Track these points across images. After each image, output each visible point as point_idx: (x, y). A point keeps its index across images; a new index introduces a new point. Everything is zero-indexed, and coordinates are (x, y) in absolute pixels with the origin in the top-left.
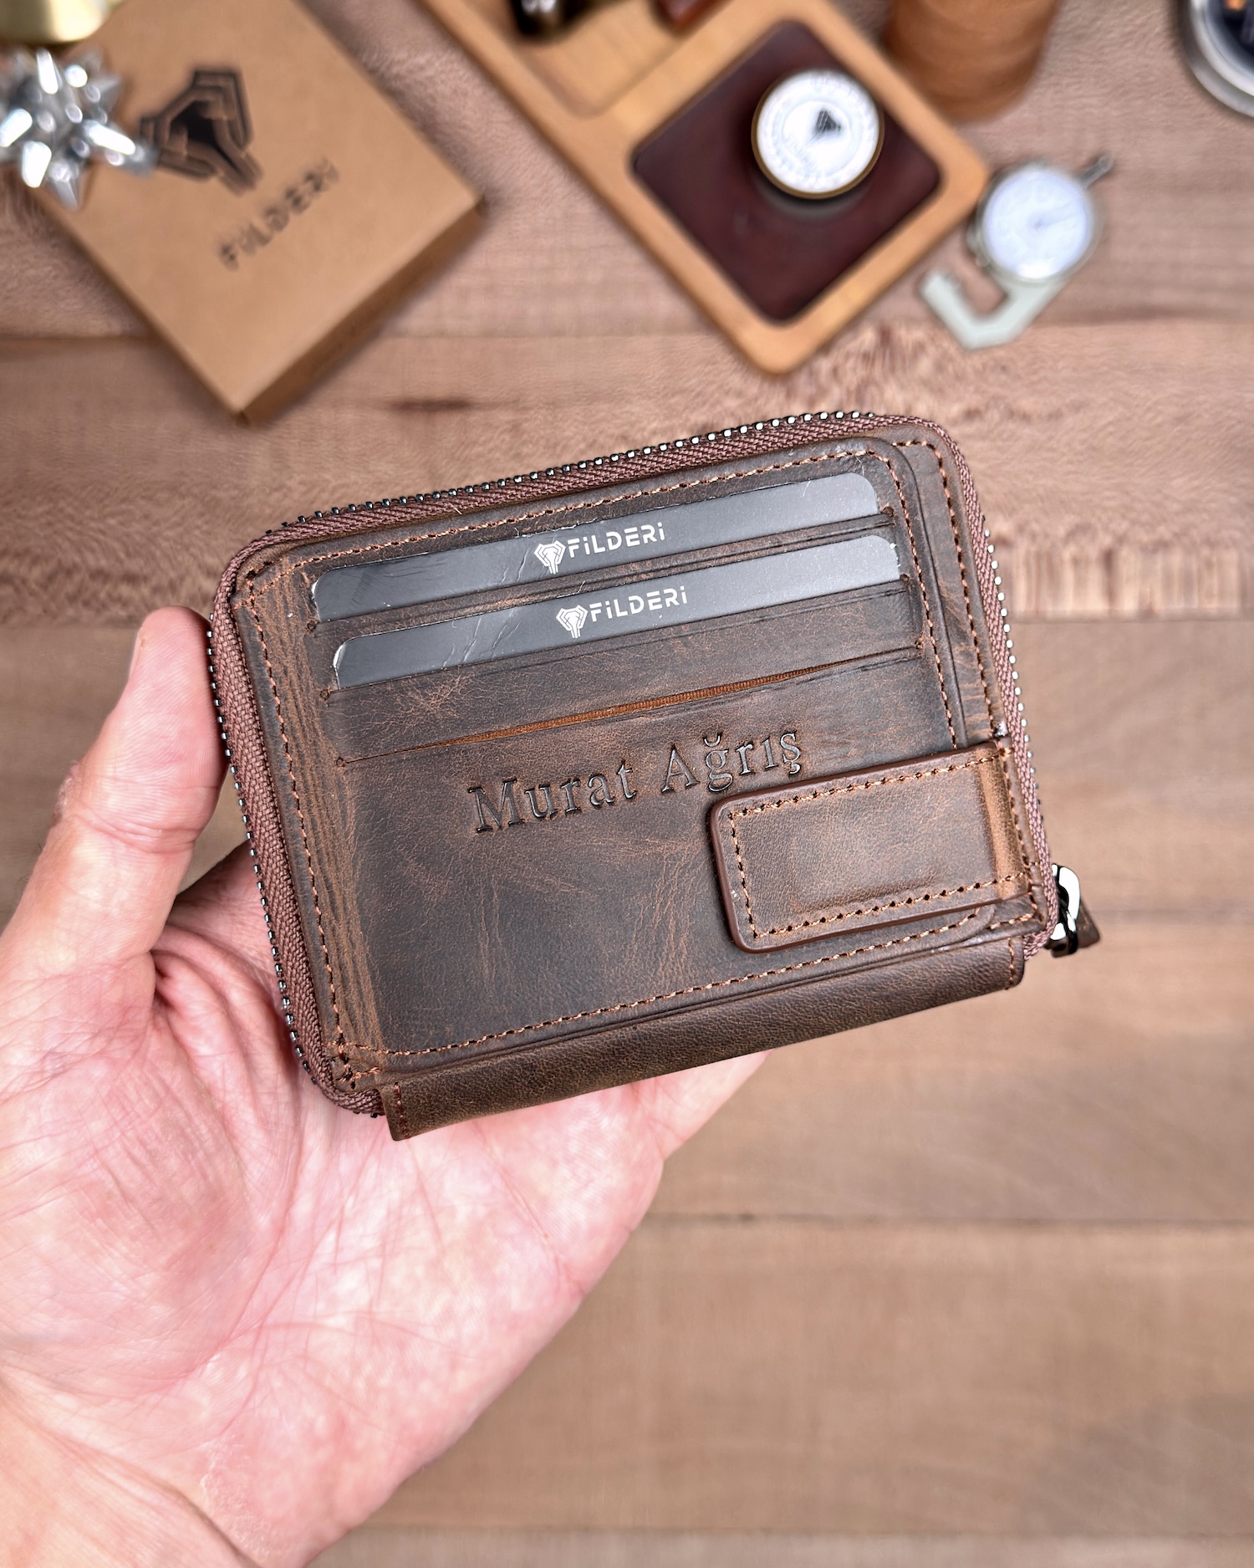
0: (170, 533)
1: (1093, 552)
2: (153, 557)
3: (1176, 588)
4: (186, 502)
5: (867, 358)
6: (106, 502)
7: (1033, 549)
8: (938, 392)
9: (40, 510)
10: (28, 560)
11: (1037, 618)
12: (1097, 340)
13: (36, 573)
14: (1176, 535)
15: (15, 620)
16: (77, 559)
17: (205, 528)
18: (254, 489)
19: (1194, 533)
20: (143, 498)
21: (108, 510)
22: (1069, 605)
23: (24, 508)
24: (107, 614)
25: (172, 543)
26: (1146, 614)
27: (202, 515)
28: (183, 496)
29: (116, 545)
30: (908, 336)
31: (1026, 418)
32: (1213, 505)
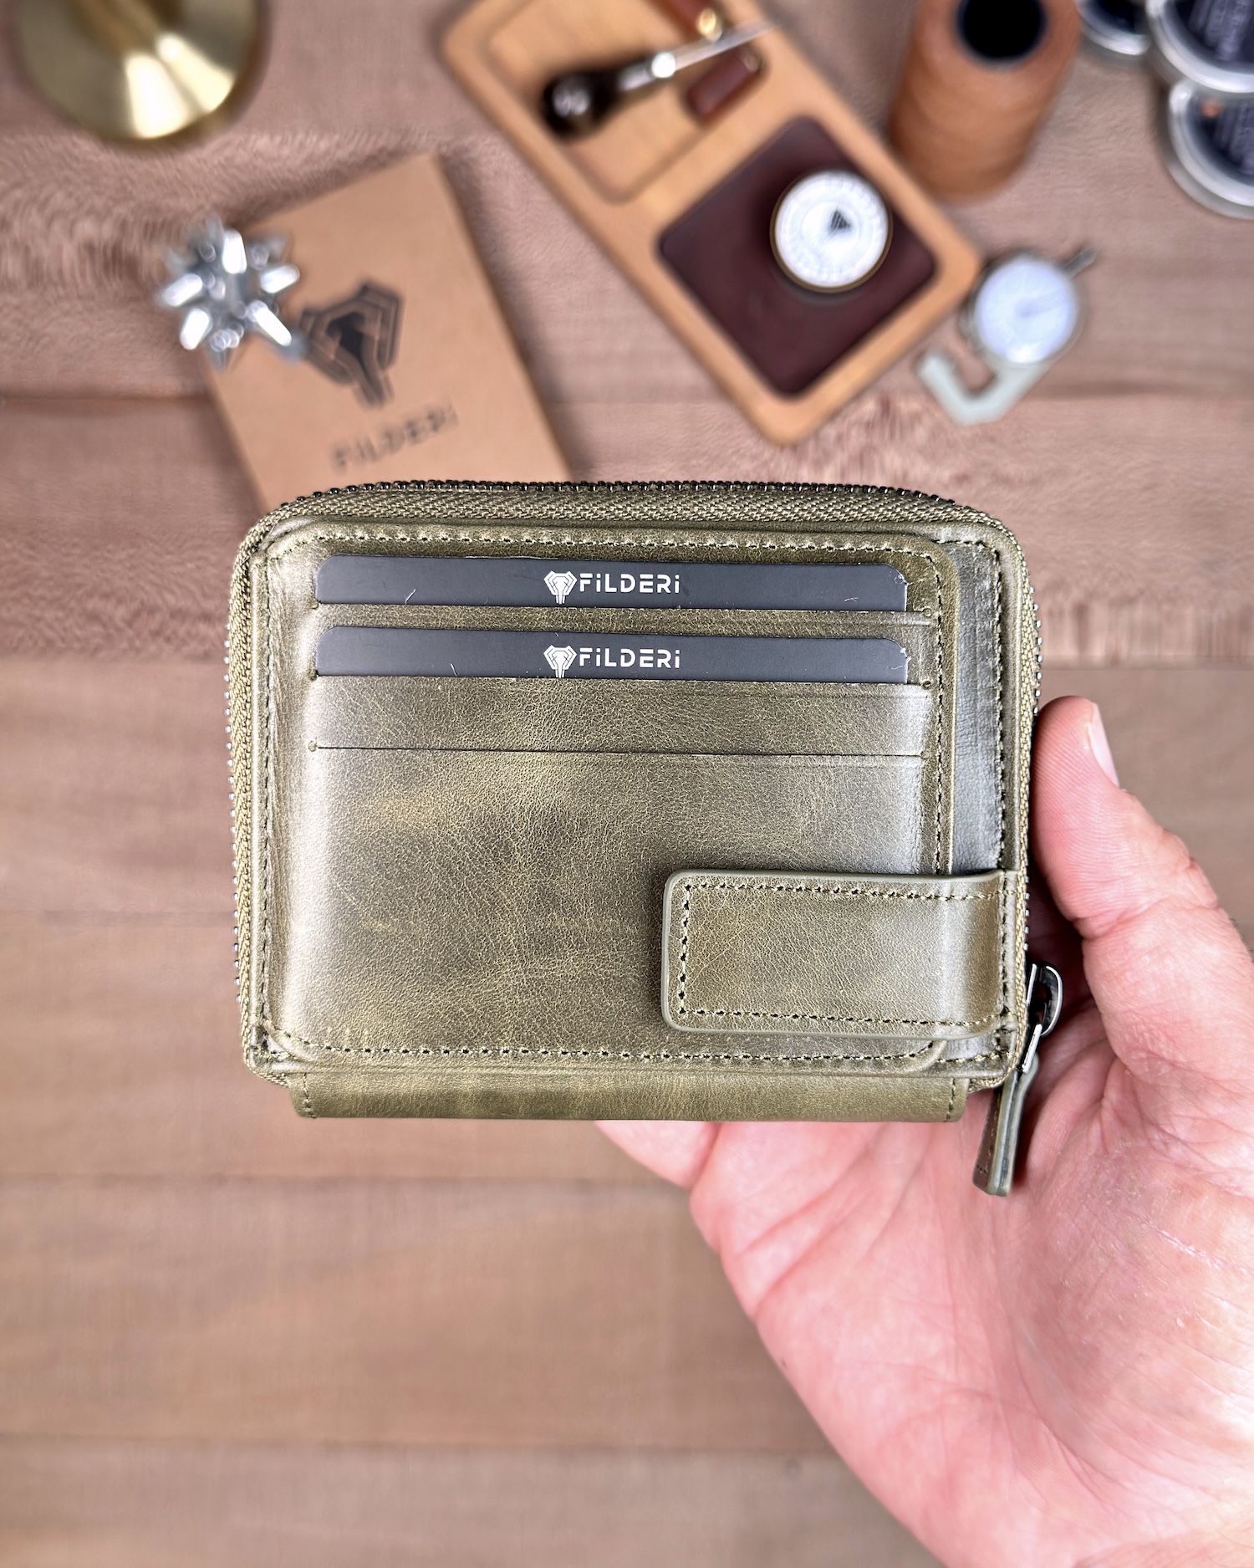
1: (1068, 606)
3: (1139, 637)
5: (869, 426)
6: (184, 549)
8: (933, 457)
9: (123, 555)
10: (114, 600)
12: (1075, 413)
13: (121, 612)
14: (1142, 592)
15: (102, 655)
16: (159, 601)
19: (1156, 589)
21: (184, 556)
23: (109, 552)
24: (186, 650)
26: (1114, 661)
29: (193, 587)
30: (907, 406)
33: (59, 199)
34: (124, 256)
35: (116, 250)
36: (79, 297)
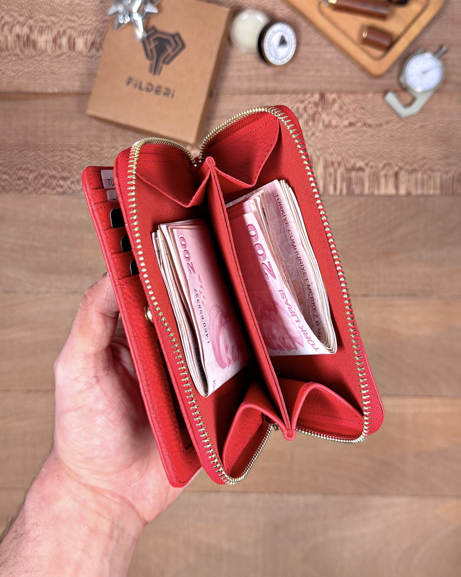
0: (77, 163)
1: (391, 172)
2: (71, 171)
3: (419, 186)
4: (81, 152)
5: (316, 104)
6: (54, 151)
7: (371, 171)
8: (340, 116)
9: (32, 154)
10: (28, 171)
11: (372, 195)
13: (31, 177)
14: (421, 167)
15: (24, 192)
16: (45, 171)
17: (88, 161)
18: (105, 148)
19: (426, 167)
20: (67, 150)
21: (55, 154)
22: (383, 191)
23: (26, 153)
24: (55, 191)
25: (77, 166)
26: (409, 194)
27: (87, 157)
28: (81, 150)
29: (58, 166)
30: (330, 97)
31: (370, 126)
32: (432, 157)
33: (7, 18)
34: (31, 40)
35: (28, 37)
36: (14, 55)
